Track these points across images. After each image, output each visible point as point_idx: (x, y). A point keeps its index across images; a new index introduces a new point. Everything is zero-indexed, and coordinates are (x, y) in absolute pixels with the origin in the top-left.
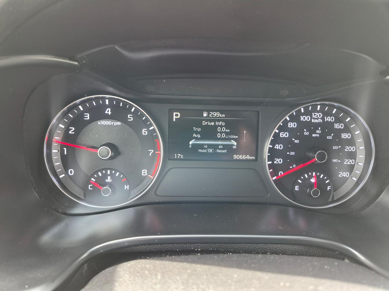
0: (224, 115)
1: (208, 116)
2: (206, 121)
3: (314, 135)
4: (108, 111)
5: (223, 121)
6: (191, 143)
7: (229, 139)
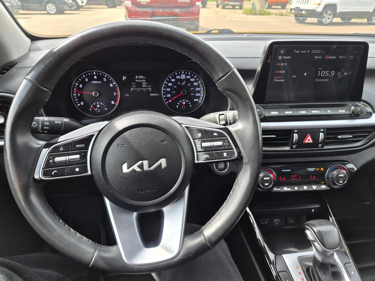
0: (145, 77)
1: (138, 78)
2: (137, 80)
3: (182, 84)
4: (95, 77)
5: (144, 79)
6: (131, 89)
7: (148, 87)
